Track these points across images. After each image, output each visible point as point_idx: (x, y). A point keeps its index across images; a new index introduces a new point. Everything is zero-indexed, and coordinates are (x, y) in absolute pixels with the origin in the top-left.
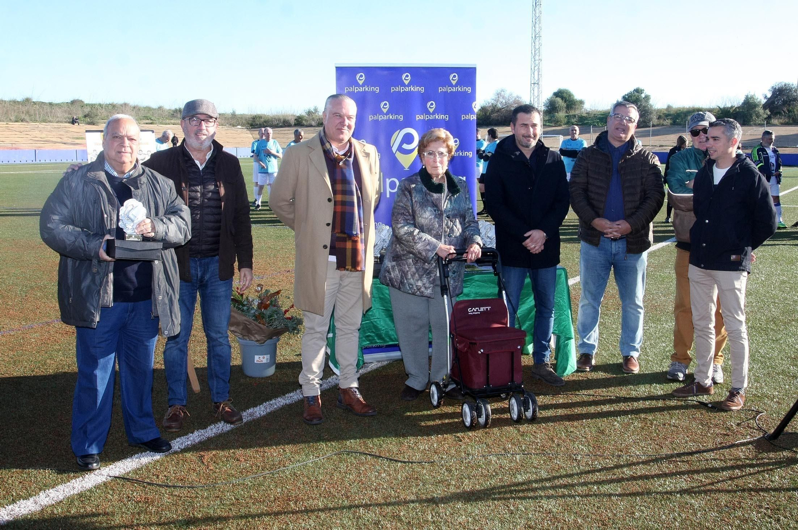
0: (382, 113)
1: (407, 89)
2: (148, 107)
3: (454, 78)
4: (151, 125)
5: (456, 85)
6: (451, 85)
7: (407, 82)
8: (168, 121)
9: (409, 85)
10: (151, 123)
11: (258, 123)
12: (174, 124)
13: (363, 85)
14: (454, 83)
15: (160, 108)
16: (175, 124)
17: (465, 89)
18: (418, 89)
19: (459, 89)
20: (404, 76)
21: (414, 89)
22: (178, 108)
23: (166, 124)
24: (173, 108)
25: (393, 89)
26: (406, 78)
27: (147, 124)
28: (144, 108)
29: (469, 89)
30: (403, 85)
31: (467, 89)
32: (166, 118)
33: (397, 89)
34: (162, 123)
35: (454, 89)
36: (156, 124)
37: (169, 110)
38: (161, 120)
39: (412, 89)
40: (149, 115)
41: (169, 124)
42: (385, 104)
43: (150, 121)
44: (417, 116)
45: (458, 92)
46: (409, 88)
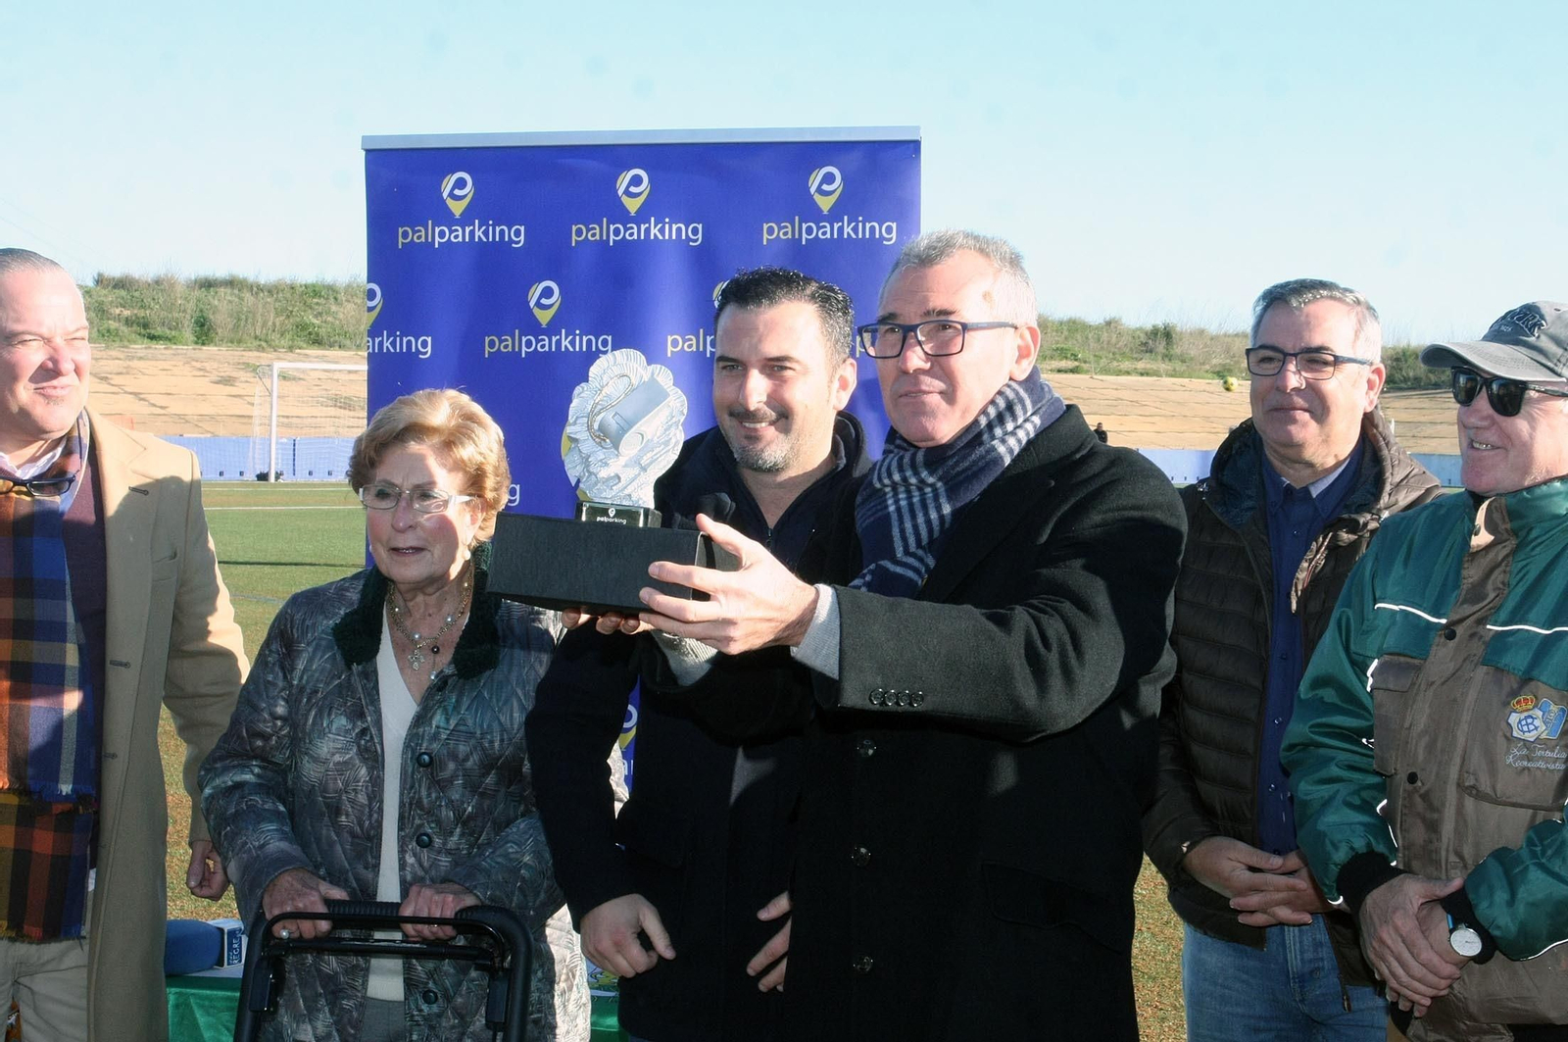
0: (533, 328)
1: (634, 233)
2: (1074, 322)
3: (825, 186)
4: (1071, 376)
5: (835, 215)
6: (813, 214)
7: (633, 205)
8: (1126, 365)
9: (641, 217)
10: (1073, 371)
11: (1411, 374)
12: (1142, 374)
13: (466, 219)
14: (825, 204)
15: (1108, 323)
16: (1148, 374)
17: (872, 229)
18: (679, 230)
19: (848, 230)
20: (623, 181)
21: (662, 231)
22: (1161, 326)
23: (1119, 373)
24: (1149, 327)
25: (579, 233)
26: (633, 188)
27: (1059, 371)
28: (1061, 323)
29: (889, 230)
30: (621, 216)
31: (880, 230)
32: (1123, 354)
33: (594, 233)
34: (1106, 371)
35: (826, 232)
36: (1087, 372)
37: (1137, 329)
38: (1103, 362)
39: (654, 231)
40: (1069, 345)
41: (1128, 373)
42: (547, 293)
43: (1071, 364)
44: (670, 339)
45: (840, 242)
46: (643, 227)
